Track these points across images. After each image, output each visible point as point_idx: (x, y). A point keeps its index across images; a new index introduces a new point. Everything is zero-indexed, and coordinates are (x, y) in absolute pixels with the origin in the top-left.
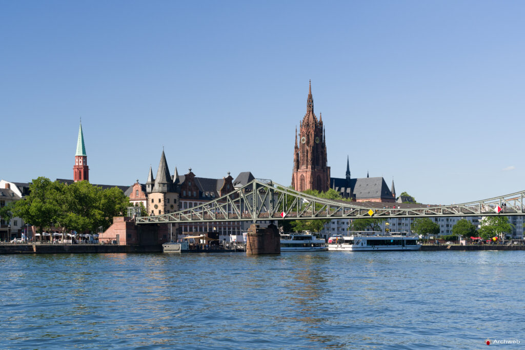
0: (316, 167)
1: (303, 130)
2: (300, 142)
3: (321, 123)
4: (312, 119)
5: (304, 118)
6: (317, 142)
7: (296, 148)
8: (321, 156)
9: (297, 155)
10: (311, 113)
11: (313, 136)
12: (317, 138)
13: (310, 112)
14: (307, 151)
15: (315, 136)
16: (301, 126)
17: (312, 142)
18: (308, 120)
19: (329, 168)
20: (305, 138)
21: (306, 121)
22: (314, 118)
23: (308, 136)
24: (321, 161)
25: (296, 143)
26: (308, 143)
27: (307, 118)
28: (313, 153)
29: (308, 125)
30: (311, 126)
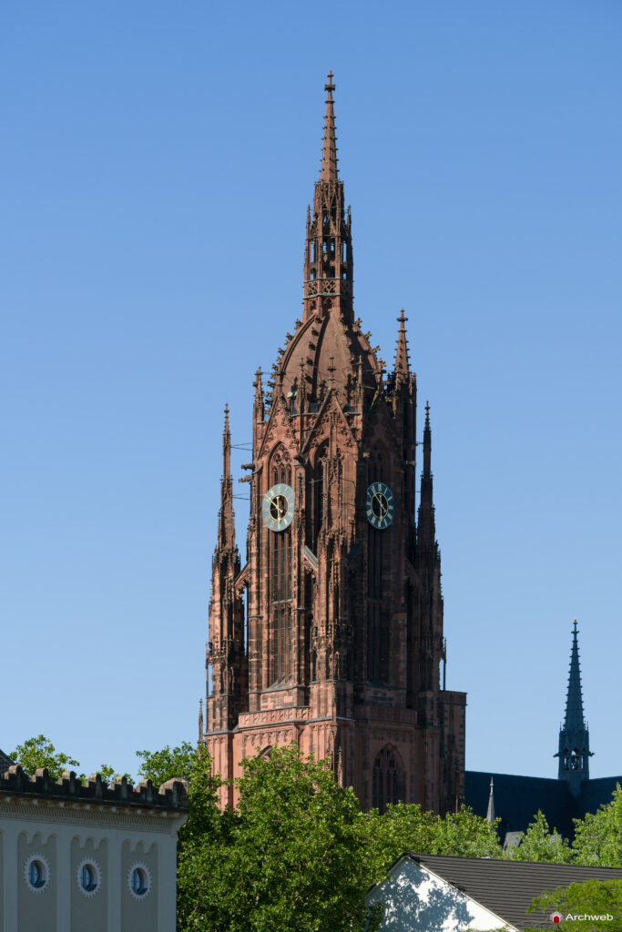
0: (369, 694)
1: (280, 434)
2: (257, 523)
3: (405, 389)
4: (345, 357)
5: (287, 355)
6: (380, 522)
7: (225, 561)
8: (402, 618)
9: (234, 612)
10: (335, 312)
11: (350, 473)
12: (377, 489)
13: (327, 304)
14: (308, 581)
15: (367, 474)
16: (259, 409)
17: (341, 520)
18: (314, 363)
19: (460, 699)
20: (289, 492)
21: (295, 371)
22: (359, 348)
23: (314, 473)
24: (403, 657)
25: (225, 533)
26: (312, 522)
27: (303, 351)
28: (350, 591)
29: (314, 397)
30: (337, 404)
